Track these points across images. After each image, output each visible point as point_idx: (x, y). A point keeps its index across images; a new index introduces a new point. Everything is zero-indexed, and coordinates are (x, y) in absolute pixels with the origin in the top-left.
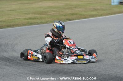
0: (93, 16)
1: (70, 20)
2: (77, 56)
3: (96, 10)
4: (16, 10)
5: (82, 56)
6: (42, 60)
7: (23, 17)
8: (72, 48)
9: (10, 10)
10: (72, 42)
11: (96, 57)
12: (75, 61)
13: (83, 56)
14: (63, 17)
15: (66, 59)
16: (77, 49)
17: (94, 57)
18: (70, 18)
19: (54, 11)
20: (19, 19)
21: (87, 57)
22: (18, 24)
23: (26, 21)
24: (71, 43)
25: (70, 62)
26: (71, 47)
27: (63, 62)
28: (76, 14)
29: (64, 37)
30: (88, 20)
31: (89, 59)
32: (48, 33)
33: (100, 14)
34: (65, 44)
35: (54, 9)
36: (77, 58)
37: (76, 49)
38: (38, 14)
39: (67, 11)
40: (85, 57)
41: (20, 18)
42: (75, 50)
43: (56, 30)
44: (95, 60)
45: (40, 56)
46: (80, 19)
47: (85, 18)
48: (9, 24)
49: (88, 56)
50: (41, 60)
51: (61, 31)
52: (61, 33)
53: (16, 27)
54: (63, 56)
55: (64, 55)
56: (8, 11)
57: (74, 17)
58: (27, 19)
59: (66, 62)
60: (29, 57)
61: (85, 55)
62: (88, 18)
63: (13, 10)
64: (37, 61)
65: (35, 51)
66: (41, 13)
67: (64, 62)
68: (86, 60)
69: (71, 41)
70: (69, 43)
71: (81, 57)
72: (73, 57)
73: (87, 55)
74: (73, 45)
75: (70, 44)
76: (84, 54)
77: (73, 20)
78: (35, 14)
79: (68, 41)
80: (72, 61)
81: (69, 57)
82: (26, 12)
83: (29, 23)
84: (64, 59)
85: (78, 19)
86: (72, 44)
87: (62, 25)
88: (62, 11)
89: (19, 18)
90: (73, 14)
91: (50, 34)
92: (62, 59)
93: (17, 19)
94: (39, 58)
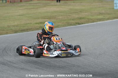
0: (100, 20)
1: (79, 24)
3: (101, 14)
4: (24, 15)
7: (34, 21)
9: (19, 15)
14: (73, 21)
18: (79, 22)
20: (31, 23)
22: (32, 28)
23: (38, 25)
28: (83, 18)
33: (107, 18)
35: (61, 14)
38: (48, 19)
41: (31, 22)
47: (93, 22)
48: (22, 28)
53: (30, 31)
56: (17, 16)
57: (82, 21)
63: (22, 15)
77: (82, 24)
78: (44, 19)
85: (87, 23)
88: (69, 16)
89: (30, 22)
90: (81, 18)
93: (28, 23)
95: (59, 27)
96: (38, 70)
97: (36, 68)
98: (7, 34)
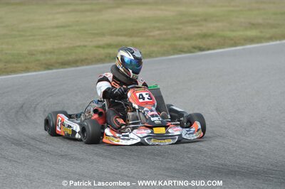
0: (252, 40)
1: (201, 49)
2: (151, 128)
3: (253, 26)
4: (69, 26)
5: (164, 128)
6: (80, 137)
7: (91, 41)
8: (145, 109)
9: (57, 27)
10: (146, 97)
11: (198, 130)
12: (145, 139)
13: (166, 127)
14: (186, 43)
15: (128, 136)
16: (155, 113)
17: (193, 129)
18: (202, 45)
19: (159, 29)
20: (85, 46)
21: (175, 131)
22: (86, 59)
23: (102, 51)
24: (143, 98)
25: (134, 142)
26: (143, 108)
27: (118, 141)
28: (212, 35)
29: (140, 84)
30: (244, 49)
31: (180, 135)
32: (104, 75)
33: (268, 36)
34: (131, 100)
35: (157, 25)
36: (152, 132)
37: (152, 113)
38: (125, 35)
39: (189, 28)
40: (170, 131)
41: (86, 44)
42: (149, 114)
43: (120, 68)
44: (196, 137)
45: (77, 128)
46: (223, 48)
47: (235, 45)
48: (64, 58)
49: (179, 128)
50: (78, 136)
51: (131, 71)
52: (132, 74)
53: (83, 65)
54: (123, 127)
55: (126, 125)
56: (53, 28)
57: (209, 42)
58: (103, 48)
59: (126, 141)
60: (58, 129)
61: (171, 126)
62: (243, 45)
63: (62, 27)
64: (70, 137)
65: (70, 117)
66: (130, 34)
67: (121, 140)
68: (172, 137)
69: (144, 94)
70: (140, 98)
71: (162, 130)
72: (143, 131)
73: (177, 125)
74: (147, 103)
75: (141, 100)
76: (169, 124)
77: (209, 49)
78: (117, 35)
79: (138, 95)
80: (139, 140)
81: (135, 131)
82: (96, 32)
83: (110, 57)
84: (123, 134)
85: (220, 48)
86: (146, 100)
87: (134, 56)
88: (177, 29)
89: (82, 44)
90: (205, 36)
91: (110, 76)
92: (118, 135)
93: (79, 46)
94: (74, 132)
95: (153, 57)
96: (101, 159)
97: (97, 155)
98: (28, 72)
